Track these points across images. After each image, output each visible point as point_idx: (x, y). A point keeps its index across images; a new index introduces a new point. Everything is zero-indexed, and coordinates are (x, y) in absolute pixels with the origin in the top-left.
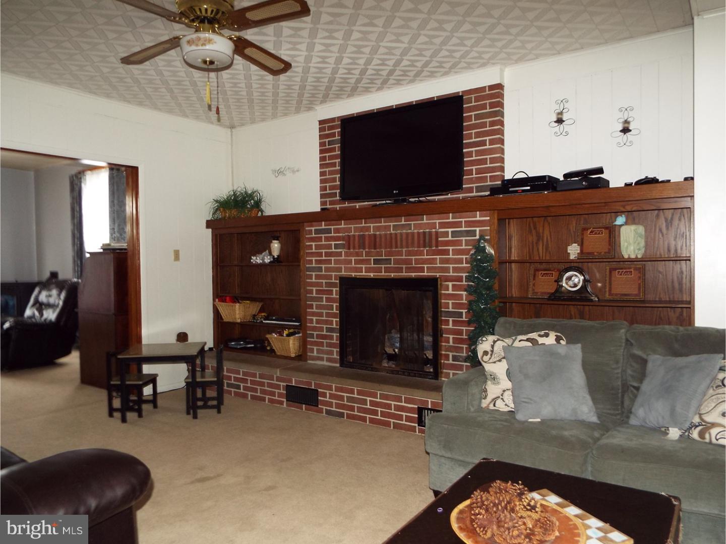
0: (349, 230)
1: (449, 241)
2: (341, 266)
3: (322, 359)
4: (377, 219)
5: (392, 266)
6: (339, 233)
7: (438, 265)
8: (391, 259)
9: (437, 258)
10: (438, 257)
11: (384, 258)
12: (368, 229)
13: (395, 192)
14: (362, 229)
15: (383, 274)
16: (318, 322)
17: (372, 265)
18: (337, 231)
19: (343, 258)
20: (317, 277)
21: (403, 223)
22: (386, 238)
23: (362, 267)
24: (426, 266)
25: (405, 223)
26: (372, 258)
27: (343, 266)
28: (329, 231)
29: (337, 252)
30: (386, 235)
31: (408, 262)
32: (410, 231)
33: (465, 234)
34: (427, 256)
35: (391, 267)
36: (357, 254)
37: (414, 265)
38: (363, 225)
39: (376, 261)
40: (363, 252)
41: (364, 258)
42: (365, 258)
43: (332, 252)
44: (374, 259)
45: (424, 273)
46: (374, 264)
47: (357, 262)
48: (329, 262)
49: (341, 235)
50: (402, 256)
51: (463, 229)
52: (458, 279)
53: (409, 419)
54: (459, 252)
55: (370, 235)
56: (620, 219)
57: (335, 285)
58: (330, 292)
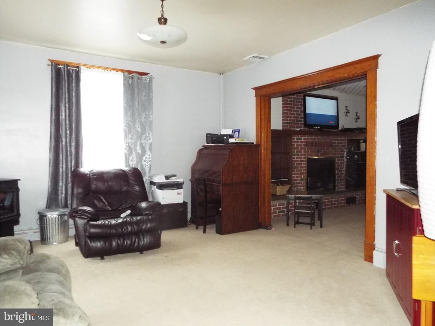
0: (309, 139)
1: (336, 145)
2: (306, 153)
4: (318, 136)
5: (322, 153)
7: (334, 153)
8: (322, 151)
10: (334, 150)
11: (320, 150)
12: (315, 139)
14: (313, 139)
15: (319, 156)
16: (296, 177)
17: (316, 153)
19: (307, 150)
20: (297, 158)
21: (325, 138)
22: (320, 143)
23: (313, 154)
26: (316, 150)
29: (304, 148)
31: (326, 152)
32: (327, 141)
33: (340, 143)
34: (331, 150)
36: (311, 149)
37: (328, 153)
38: (313, 137)
39: (318, 151)
43: (302, 148)
47: (311, 152)
48: (302, 152)
49: (306, 141)
50: (325, 150)
51: (340, 141)
52: (338, 157)
53: (344, 203)
54: (339, 149)
55: (315, 142)
56: (361, 141)
57: (303, 161)
58: (301, 164)
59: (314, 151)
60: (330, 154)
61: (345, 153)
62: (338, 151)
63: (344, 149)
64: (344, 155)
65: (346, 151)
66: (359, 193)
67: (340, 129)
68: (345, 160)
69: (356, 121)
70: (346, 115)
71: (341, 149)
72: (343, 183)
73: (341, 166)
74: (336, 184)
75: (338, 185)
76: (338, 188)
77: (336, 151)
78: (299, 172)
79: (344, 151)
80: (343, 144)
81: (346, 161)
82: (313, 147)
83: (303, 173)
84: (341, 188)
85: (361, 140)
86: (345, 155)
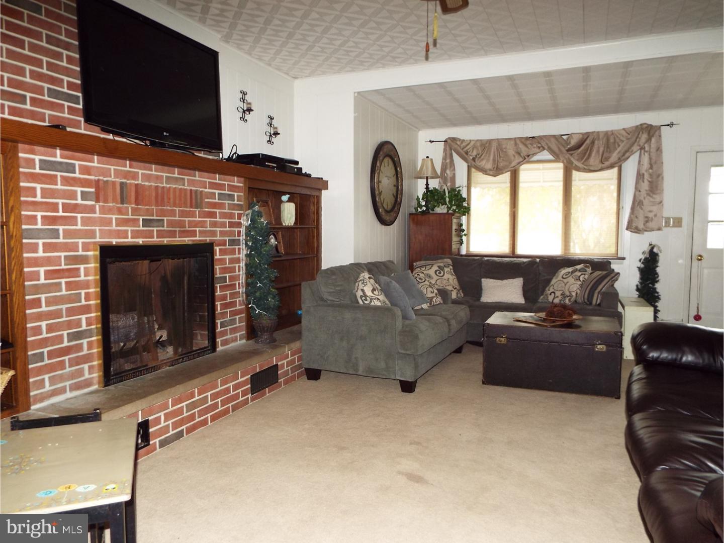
0: (107, 173)
1: (216, 203)
2: (93, 228)
3: (62, 391)
4: (147, 165)
5: (165, 228)
6: (89, 175)
7: (208, 229)
8: (164, 220)
9: (207, 221)
10: (208, 219)
11: (155, 218)
12: (135, 176)
13: (165, 134)
14: (126, 175)
15: (155, 240)
16: (50, 329)
17: (141, 228)
18: (86, 170)
19: (97, 215)
20: (48, 247)
21: (176, 175)
22: (158, 193)
23: (128, 231)
24: (198, 229)
25: (179, 176)
26: (141, 218)
27: (97, 228)
28: (71, 168)
29: (86, 205)
30: (157, 187)
31: (181, 224)
32: (183, 187)
33: (227, 198)
34: (199, 218)
35: (164, 230)
36: (120, 211)
37: (187, 229)
38: (128, 169)
39: (146, 223)
40: (128, 207)
41: (130, 217)
42: (132, 217)
43: (77, 205)
44: (143, 219)
45: (196, 237)
46: (143, 226)
47: (120, 222)
48: (73, 221)
49: (92, 177)
50: (175, 217)
51: (227, 192)
52: (223, 243)
53: (244, 393)
54: (224, 215)
55: (137, 185)
56: (285, 198)
57: (84, 260)
58: (75, 272)
59: (135, 222)
60: (193, 234)
61: (243, 230)
62: (223, 225)
63: (239, 218)
64: (239, 235)
65: (245, 222)
66: (287, 350)
67: (226, 153)
68: (245, 252)
69: (269, 141)
70: (243, 119)
71: (231, 216)
72: (240, 322)
73: (232, 270)
74: (219, 330)
75: (224, 333)
76: (225, 343)
77: (214, 224)
78: (64, 307)
79: (239, 225)
80: (236, 202)
81: (247, 255)
82: (130, 207)
83: (86, 309)
84: (235, 340)
85: (285, 193)
86: (242, 238)
